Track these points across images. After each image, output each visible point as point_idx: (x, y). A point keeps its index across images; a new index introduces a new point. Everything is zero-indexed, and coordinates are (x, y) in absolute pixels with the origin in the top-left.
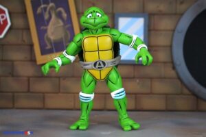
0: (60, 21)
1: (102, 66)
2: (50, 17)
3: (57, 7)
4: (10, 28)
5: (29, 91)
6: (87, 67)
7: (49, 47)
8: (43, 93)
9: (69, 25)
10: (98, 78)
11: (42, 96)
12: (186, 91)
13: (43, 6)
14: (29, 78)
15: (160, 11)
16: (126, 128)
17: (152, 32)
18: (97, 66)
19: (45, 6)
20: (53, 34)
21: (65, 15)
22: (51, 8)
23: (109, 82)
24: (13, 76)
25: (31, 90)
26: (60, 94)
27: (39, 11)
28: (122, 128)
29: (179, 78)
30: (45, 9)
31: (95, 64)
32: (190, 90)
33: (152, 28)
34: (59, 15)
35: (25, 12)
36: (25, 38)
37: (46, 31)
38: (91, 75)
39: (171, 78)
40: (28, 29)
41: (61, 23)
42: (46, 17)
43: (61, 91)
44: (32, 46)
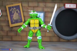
0: (17, 14)
1: (35, 28)
2: (14, 12)
3: (16, 9)
4: (1, 16)
5: (7, 35)
6: (31, 29)
7: (14, 22)
8: (12, 36)
9: (20, 15)
10: (34, 32)
11: (12, 37)
12: (56, 36)
13: (12, 9)
14: (7, 31)
15: (48, 11)
16: (40, 48)
17: (46, 18)
18: (34, 28)
19: (13, 9)
20: (15, 17)
21: (19, 12)
22: (15, 10)
23: (37, 33)
24: (2, 31)
25: (8, 35)
26: (17, 36)
27: (11, 10)
28: (39, 48)
29: (54, 32)
30: (13, 10)
31: (33, 28)
32: (57, 35)
33: (46, 16)
34: (17, 12)
35: (6, 11)
36: (6, 19)
37: (13, 17)
38: (32, 31)
39: (51, 32)
40: (7, 16)
41: (18, 14)
42: (13, 12)
43: (17, 35)
44: (8, 21)
